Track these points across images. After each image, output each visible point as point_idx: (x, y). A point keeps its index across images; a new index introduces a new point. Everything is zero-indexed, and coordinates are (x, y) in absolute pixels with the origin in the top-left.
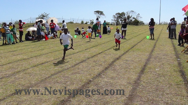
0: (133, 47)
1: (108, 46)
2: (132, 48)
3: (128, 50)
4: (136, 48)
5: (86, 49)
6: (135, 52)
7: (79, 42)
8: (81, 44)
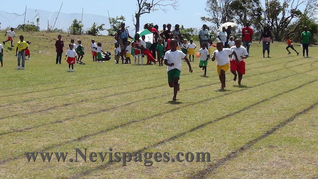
0: (274, 130)
1: (172, 128)
2: (268, 133)
3: (250, 144)
4: (285, 135)
5: (80, 135)
6: (275, 150)
7: (53, 111)
8: (63, 117)
